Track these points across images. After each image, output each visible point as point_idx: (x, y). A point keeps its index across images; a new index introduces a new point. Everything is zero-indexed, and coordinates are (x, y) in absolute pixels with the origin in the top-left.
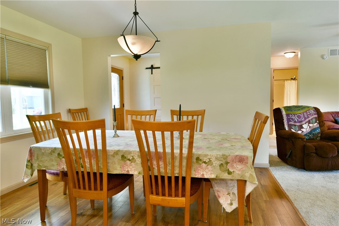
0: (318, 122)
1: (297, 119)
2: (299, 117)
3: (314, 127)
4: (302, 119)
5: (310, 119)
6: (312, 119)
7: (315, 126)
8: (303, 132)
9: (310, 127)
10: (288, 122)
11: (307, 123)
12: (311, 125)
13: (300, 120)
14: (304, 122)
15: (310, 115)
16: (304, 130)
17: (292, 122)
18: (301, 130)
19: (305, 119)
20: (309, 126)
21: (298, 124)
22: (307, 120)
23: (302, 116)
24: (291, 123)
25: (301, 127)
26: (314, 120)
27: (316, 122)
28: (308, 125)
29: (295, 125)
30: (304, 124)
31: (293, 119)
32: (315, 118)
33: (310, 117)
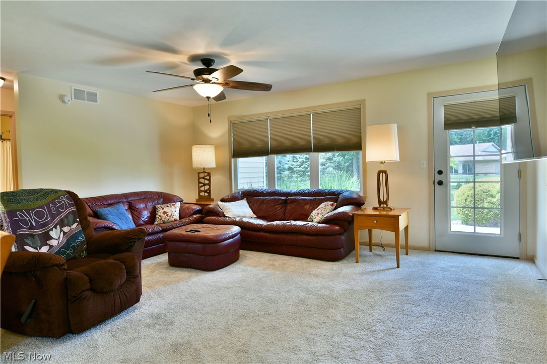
0: (78, 220)
1: (35, 219)
2: (39, 215)
3: (72, 231)
4: (47, 218)
5: (63, 215)
6: (66, 217)
7: (75, 230)
8: (51, 247)
9: (65, 233)
11: (58, 227)
12: (66, 229)
13: (42, 221)
14: (51, 226)
15: (62, 207)
16: (54, 243)
17: (24, 228)
18: (48, 245)
19: (53, 218)
20: (62, 232)
21: (38, 232)
22: (58, 219)
23: (46, 211)
24: (21, 231)
25: (47, 237)
26: (71, 218)
27: (75, 221)
28: (61, 230)
29: (32, 236)
30: (52, 230)
31: (24, 222)
32: (72, 213)
33: (62, 212)
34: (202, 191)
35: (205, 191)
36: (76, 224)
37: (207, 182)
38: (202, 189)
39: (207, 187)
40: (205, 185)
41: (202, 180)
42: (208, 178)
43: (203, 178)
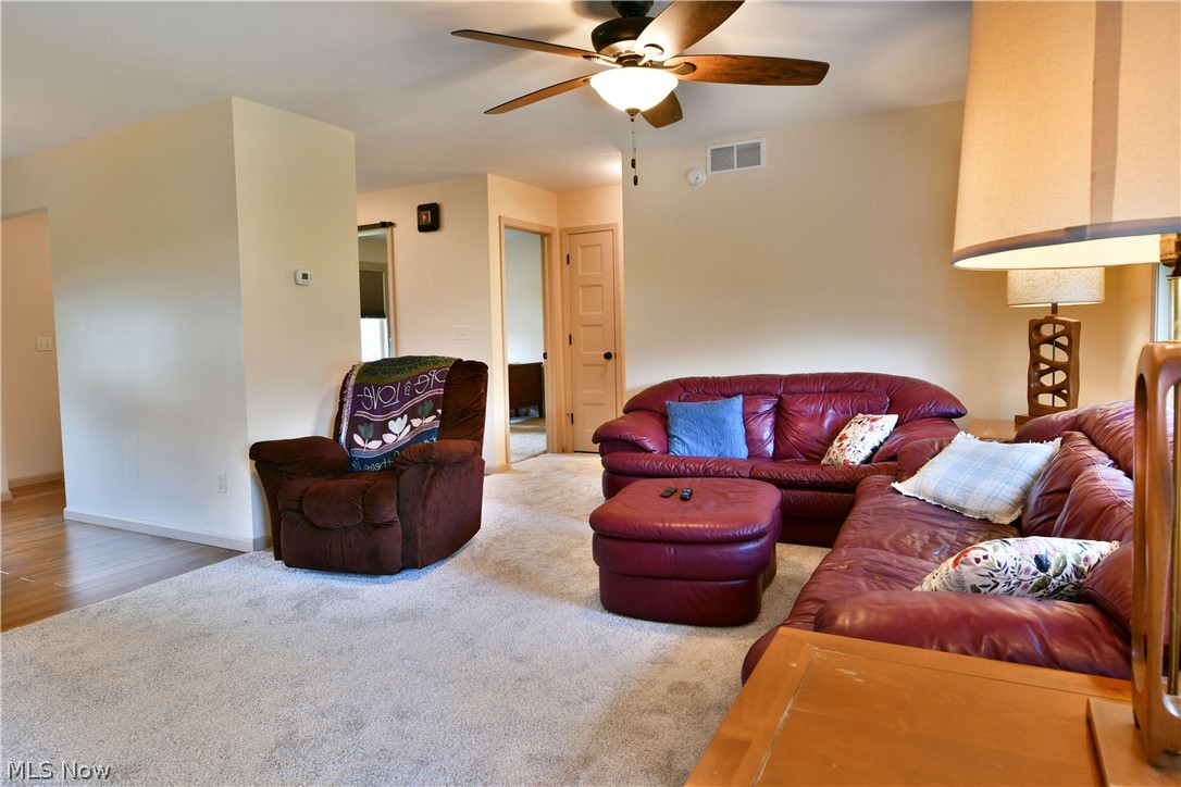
0: (440, 411)
1: (379, 400)
2: (387, 395)
3: (423, 428)
4: (394, 400)
5: (417, 400)
6: (422, 403)
7: (428, 426)
8: (384, 443)
9: (413, 428)
10: (353, 411)
11: (406, 416)
12: (416, 422)
13: (387, 404)
14: (396, 413)
15: (420, 388)
16: (389, 438)
17: (365, 410)
18: (382, 439)
19: (404, 400)
20: (408, 426)
21: (379, 418)
22: (409, 405)
23: (396, 391)
24: (361, 414)
25: (383, 428)
26: (429, 406)
27: (433, 412)
28: (409, 423)
29: (369, 422)
30: (395, 419)
31: (368, 402)
32: (435, 398)
33: (418, 395)
34: (1044, 389)
35: (1056, 390)
36: (434, 417)
37: (1062, 357)
38: (1047, 380)
39: (1060, 377)
40: (1054, 367)
41: (1046, 351)
42: (1064, 340)
43: (1050, 341)
